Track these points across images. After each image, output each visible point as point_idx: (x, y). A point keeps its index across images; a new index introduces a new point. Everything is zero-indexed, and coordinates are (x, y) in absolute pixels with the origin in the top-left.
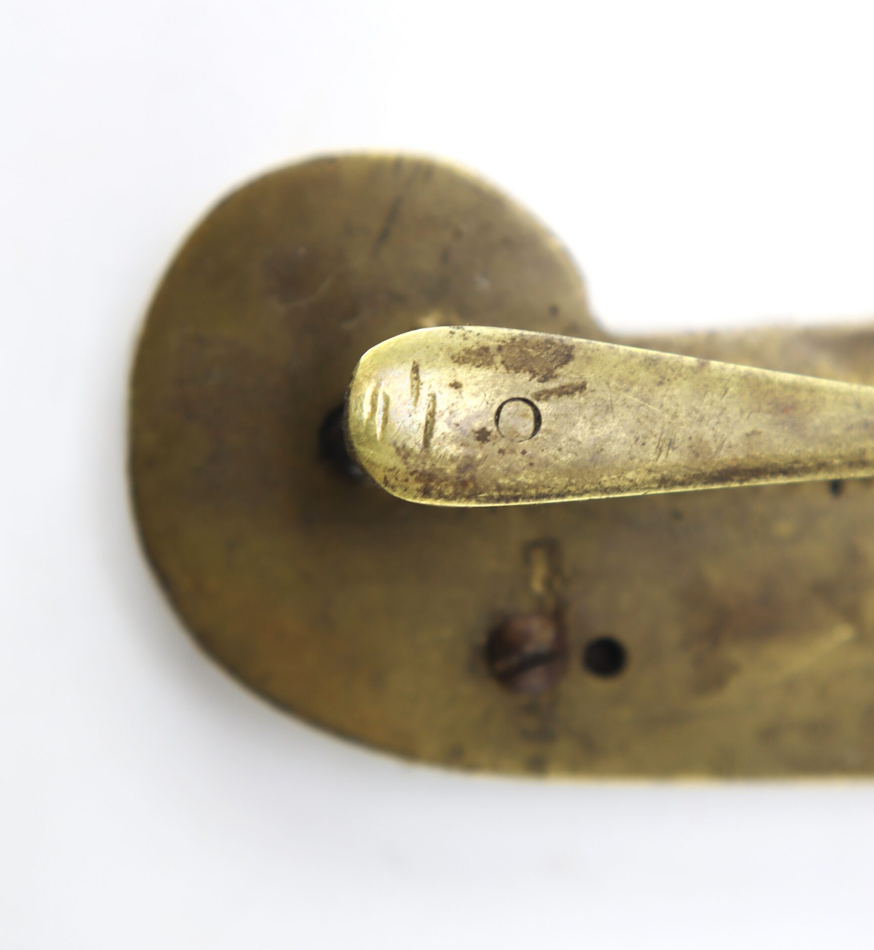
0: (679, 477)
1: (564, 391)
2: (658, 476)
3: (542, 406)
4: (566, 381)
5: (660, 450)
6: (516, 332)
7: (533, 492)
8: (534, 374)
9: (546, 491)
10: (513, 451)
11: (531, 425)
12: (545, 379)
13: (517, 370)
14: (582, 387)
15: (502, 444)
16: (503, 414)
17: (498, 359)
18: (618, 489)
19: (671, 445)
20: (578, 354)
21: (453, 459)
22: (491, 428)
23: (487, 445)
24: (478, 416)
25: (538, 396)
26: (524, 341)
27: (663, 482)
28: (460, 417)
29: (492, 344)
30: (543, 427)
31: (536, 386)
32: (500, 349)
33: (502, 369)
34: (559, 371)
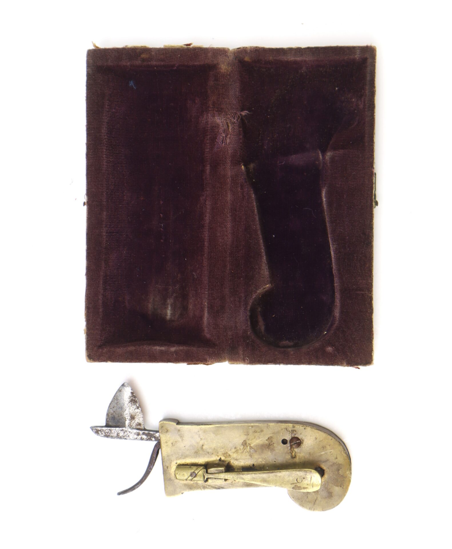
0: (278, 472)
1: (293, 484)
2: (281, 473)
3: (296, 482)
4: (293, 485)
5: (281, 476)
6: (300, 491)
7: (297, 471)
8: (298, 486)
9: (296, 471)
10: (300, 476)
11: (298, 480)
12: (296, 485)
13: (300, 487)
14: (291, 484)
15: (301, 477)
16: (301, 481)
17: (302, 488)
18: (286, 471)
19: (279, 477)
20: (292, 488)
21: (308, 475)
22: (303, 479)
23: (303, 477)
24: (305, 481)
25: (297, 483)
26: (299, 490)
27: (280, 472)
28: (307, 481)
29: (303, 490)
30: (296, 480)
31: (297, 484)
32: (302, 489)
33: (302, 487)
34: (294, 486)
